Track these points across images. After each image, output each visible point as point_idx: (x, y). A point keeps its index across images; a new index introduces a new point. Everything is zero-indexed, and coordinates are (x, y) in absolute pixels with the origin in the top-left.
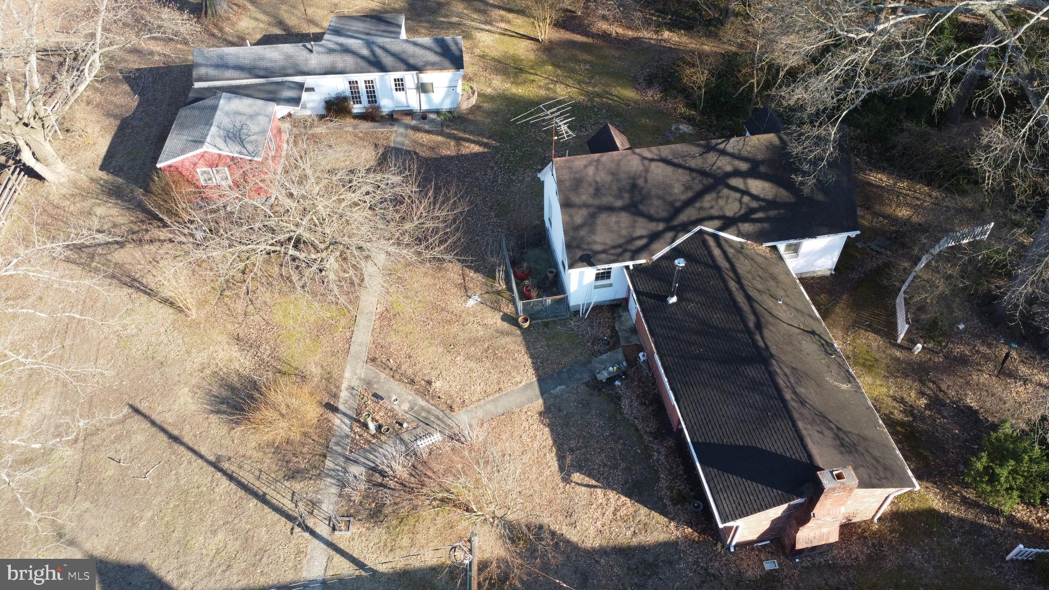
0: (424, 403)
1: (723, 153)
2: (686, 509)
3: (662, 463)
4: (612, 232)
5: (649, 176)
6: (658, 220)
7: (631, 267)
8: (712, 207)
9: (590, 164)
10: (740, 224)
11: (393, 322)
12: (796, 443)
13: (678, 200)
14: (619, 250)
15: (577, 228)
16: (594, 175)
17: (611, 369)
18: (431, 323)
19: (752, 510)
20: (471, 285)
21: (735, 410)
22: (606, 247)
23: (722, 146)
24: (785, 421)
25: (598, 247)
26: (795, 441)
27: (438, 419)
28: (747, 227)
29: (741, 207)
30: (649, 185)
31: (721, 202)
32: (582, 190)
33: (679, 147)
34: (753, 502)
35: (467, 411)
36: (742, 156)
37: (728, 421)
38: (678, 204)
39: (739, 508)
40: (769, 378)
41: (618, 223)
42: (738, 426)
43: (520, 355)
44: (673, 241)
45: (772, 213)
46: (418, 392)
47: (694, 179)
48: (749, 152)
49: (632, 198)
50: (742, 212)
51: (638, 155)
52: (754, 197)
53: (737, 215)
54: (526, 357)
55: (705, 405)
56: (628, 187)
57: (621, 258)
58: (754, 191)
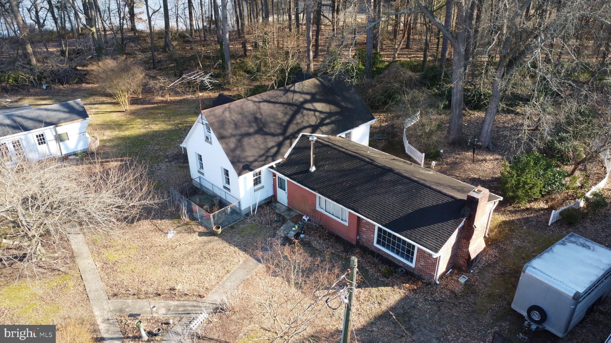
0: (176, 303)
1: (294, 92)
2: (396, 277)
3: (362, 261)
4: (255, 147)
5: (262, 111)
6: (278, 135)
7: (275, 166)
8: (302, 122)
9: (225, 110)
10: (321, 128)
11: (115, 268)
12: (439, 196)
13: (284, 121)
14: (264, 158)
15: (233, 150)
16: (230, 116)
17: (294, 229)
18: (147, 257)
19: (446, 237)
20: (163, 227)
21: (394, 199)
22: (256, 158)
23: (292, 88)
24: (424, 189)
25: (251, 159)
26: (438, 195)
27: (195, 306)
28: (324, 129)
29: (317, 119)
30: (264, 116)
31: (306, 118)
32: (227, 126)
33: (271, 93)
34: (443, 233)
35: (213, 293)
36: (304, 91)
37: (394, 206)
38: (284, 124)
39: (438, 240)
40: (399, 176)
41: (256, 141)
42: (402, 205)
43: (227, 248)
44: (291, 145)
45: (333, 118)
46: (166, 298)
47: (286, 108)
48: (307, 90)
49: (257, 125)
50: (319, 121)
51: (251, 100)
52: (321, 112)
53: (317, 123)
54: (232, 248)
55: (374, 205)
56: (253, 120)
57: (267, 162)
58: (319, 109)
